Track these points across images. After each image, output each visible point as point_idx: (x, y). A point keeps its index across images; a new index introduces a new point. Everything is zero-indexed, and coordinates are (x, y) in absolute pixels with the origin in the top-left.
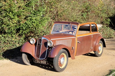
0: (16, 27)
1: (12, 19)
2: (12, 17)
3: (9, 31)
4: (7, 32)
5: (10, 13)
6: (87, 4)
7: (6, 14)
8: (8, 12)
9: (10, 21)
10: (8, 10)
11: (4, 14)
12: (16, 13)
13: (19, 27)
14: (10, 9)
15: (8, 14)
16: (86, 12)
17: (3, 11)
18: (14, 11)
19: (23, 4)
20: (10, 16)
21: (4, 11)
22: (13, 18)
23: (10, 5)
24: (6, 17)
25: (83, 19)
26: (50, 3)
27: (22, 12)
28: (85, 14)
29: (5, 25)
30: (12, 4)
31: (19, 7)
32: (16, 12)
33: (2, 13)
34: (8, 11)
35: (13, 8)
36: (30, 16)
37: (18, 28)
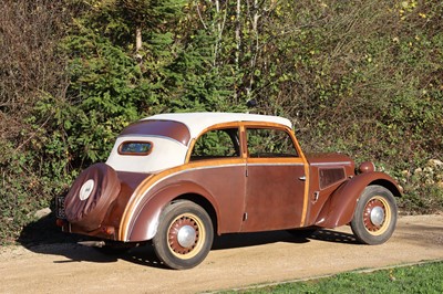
1: (112, 116)
2: (115, 109)
4: (94, 158)
5: (107, 95)
8: (100, 93)
9: (108, 122)
10: (98, 86)
11: (89, 101)
12: (127, 95)
19: (162, 63)
20: (105, 105)
22: (119, 114)
29: (86, 138)
34: (99, 90)
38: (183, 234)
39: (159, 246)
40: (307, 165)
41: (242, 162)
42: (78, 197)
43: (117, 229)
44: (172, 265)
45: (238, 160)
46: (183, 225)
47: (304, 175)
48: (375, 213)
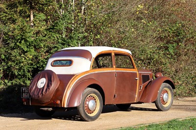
0: (31, 65)
1: (24, 52)
2: (26, 49)
3: (20, 73)
4: (16, 74)
5: (23, 41)
6: (178, 25)
7: (16, 44)
8: (19, 41)
9: (22, 56)
10: (19, 37)
11: (12, 45)
12: (32, 42)
13: (38, 67)
14: (23, 36)
15: (18, 44)
16: (175, 41)
17: (11, 40)
18: (28, 39)
19: (44, 28)
20: (22, 47)
21: (12, 38)
22: (27, 52)
23: (22, 28)
24: (15, 49)
25: (169, 56)
26: (95, 25)
27: (42, 40)
28: (174, 47)
29: (13, 63)
30: (25, 28)
31: (38, 33)
32: (33, 40)
33: (8, 43)
34: (19, 39)
35: (26, 34)
36: (55, 47)
37: (35, 67)
38: (91, 104)
39: (81, 110)
40: (138, 73)
41: (114, 70)
42: (37, 87)
43: (61, 101)
44: (86, 119)
45: (112, 69)
46: (91, 99)
47: (137, 77)
48: (165, 96)
